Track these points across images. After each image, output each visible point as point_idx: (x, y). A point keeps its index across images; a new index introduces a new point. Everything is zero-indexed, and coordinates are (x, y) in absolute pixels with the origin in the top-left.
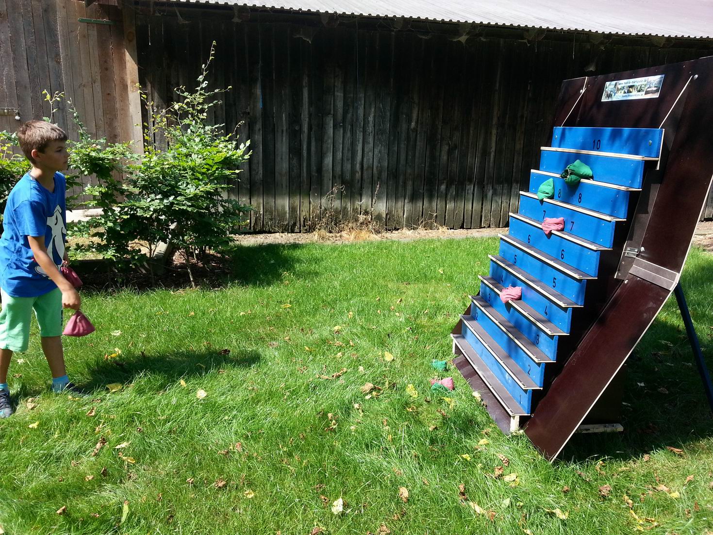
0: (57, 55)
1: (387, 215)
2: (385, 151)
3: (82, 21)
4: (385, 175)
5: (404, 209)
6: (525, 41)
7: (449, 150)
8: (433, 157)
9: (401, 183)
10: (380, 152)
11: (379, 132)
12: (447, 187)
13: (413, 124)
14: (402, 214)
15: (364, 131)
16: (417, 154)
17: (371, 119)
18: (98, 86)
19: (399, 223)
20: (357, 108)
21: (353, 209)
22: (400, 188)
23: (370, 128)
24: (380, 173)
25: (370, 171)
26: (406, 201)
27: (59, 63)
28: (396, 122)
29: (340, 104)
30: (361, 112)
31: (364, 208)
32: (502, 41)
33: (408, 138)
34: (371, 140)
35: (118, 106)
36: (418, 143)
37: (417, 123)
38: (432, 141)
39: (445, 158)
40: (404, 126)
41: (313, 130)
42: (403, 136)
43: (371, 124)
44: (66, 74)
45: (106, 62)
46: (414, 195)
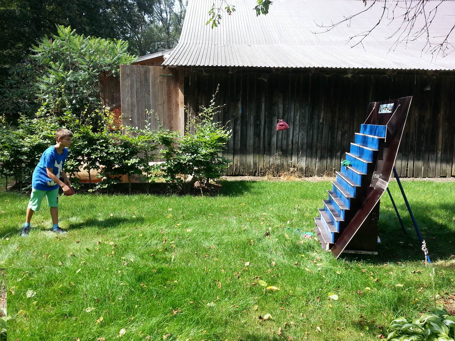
0: (149, 91)
1: (306, 168)
2: (305, 134)
3: (160, 75)
4: (305, 147)
5: (316, 164)
6: (387, 75)
7: (342, 134)
8: (333, 137)
9: (314, 151)
10: (302, 135)
11: (302, 124)
12: (341, 154)
13: (321, 120)
14: (314, 168)
15: (294, 124)
16: (323, 136)
17: (298, 118)
18: (166, 105)
19: (313, 173)
21: (287, 165)
22: (314, 154)
23: (297, 123)
24: (302, 146)
25: (297, 145)
26: (317, 161)
27: (149, 95)
28: (311, 120)
29: (281, 111)
30: (292, 114)
31: (293, 164)
32: (372, 76)
33: (318, 128)
34: (297, 128)
35: (174, 114)
36: (324, 130)
37: (323, 120)
38: (332, 129)
39: (340, 138)
40: (316, 121)
41: (267, 124)
42: (316, 126)
43: (298, 120)
44: (152, 100)
45: (170, 93)
46: (322, 158)
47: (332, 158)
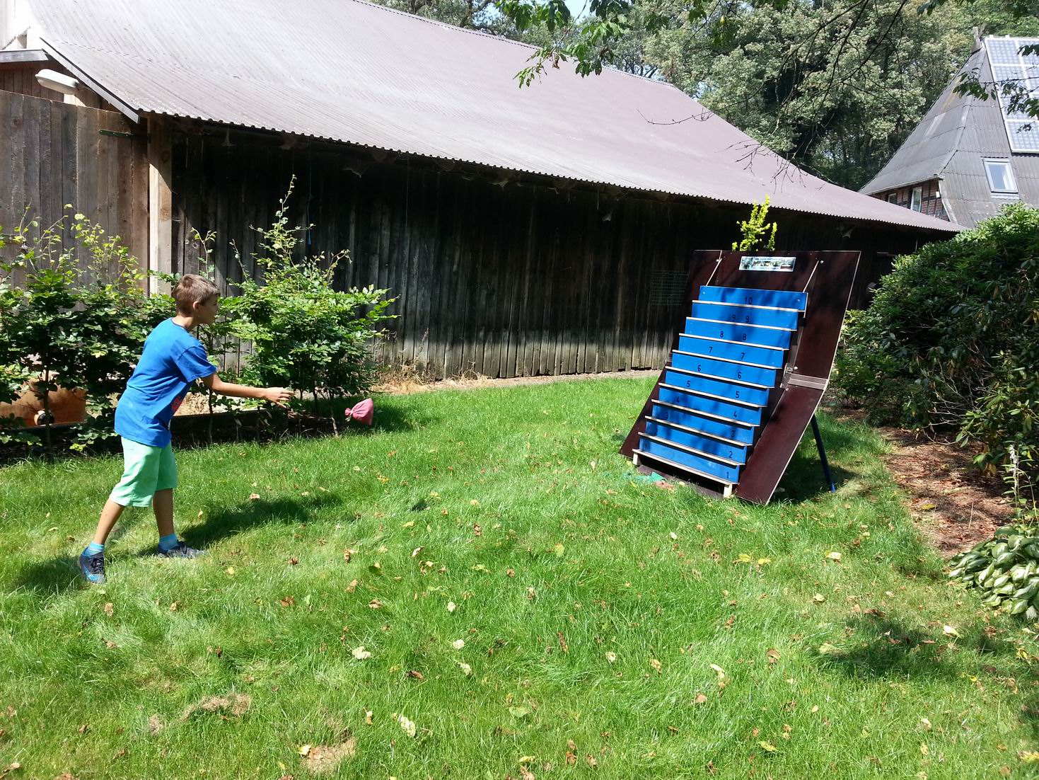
0: (74, 172)
1: (428, 364)
2: (428, 295)
3: (103, 133)
4: (427, 320)
5: (445, 356)
7: (487, 294)
8: (473, 303)
9: (442, 330)
10: (423, 296)
11: (423, 274)
12: (485, 334)
13: (455, 266)
14: (442, 363)
15: (409, 273)
16: (458, 299)
17: (416, 260)
18: (114, 212)
19: (439, 373)
20: (403, 248)
21: (395, 359)
22: (441, 335)
23: (415, 270)
24: (423, 318)
25: (413, 317)
26: (447, 348)
27: (74, 181)
28: (439, 264)
29: (386, 243)
30: (406, 252)
31: (405, 357)
32: (535, 187)
33: (450, 283)
34: (415, 282)
35: (133, 235)
36: (459, 287)
37: (459, 265)
38: (472, 284)
39: (484, 303)
40: (447, 269)
41: (358, 270)
42: (446, 278)
43: (415, 266)
44: (81, 195)
45: (124, 182)
46: (455, 342)
47: (470, 343)
